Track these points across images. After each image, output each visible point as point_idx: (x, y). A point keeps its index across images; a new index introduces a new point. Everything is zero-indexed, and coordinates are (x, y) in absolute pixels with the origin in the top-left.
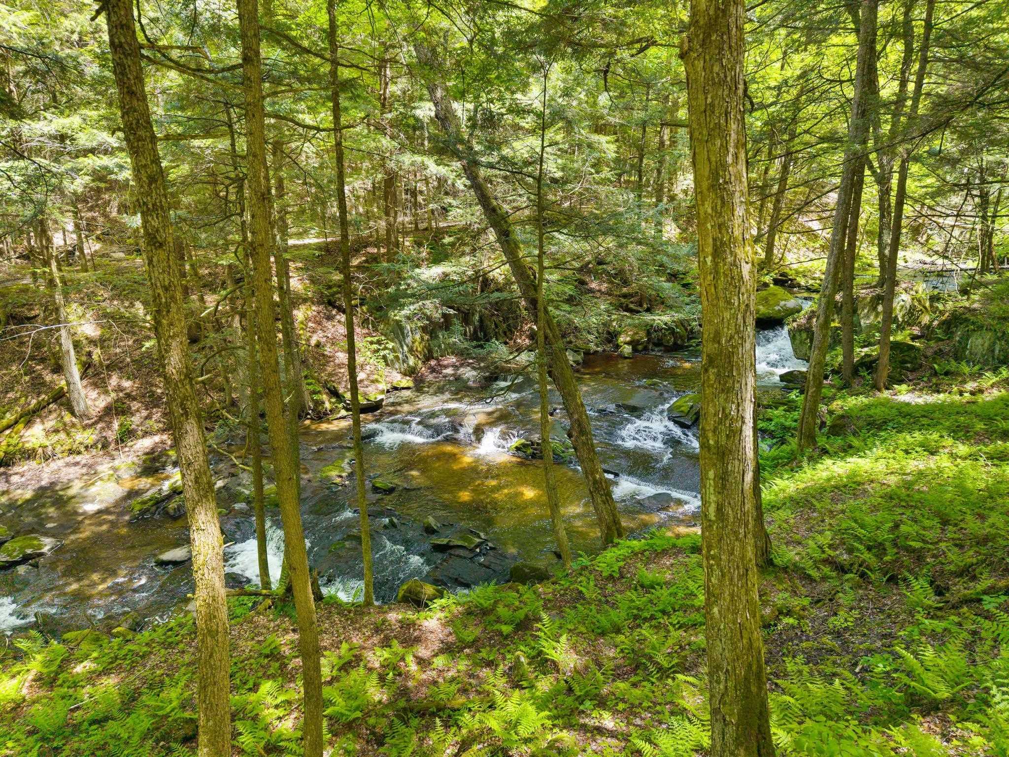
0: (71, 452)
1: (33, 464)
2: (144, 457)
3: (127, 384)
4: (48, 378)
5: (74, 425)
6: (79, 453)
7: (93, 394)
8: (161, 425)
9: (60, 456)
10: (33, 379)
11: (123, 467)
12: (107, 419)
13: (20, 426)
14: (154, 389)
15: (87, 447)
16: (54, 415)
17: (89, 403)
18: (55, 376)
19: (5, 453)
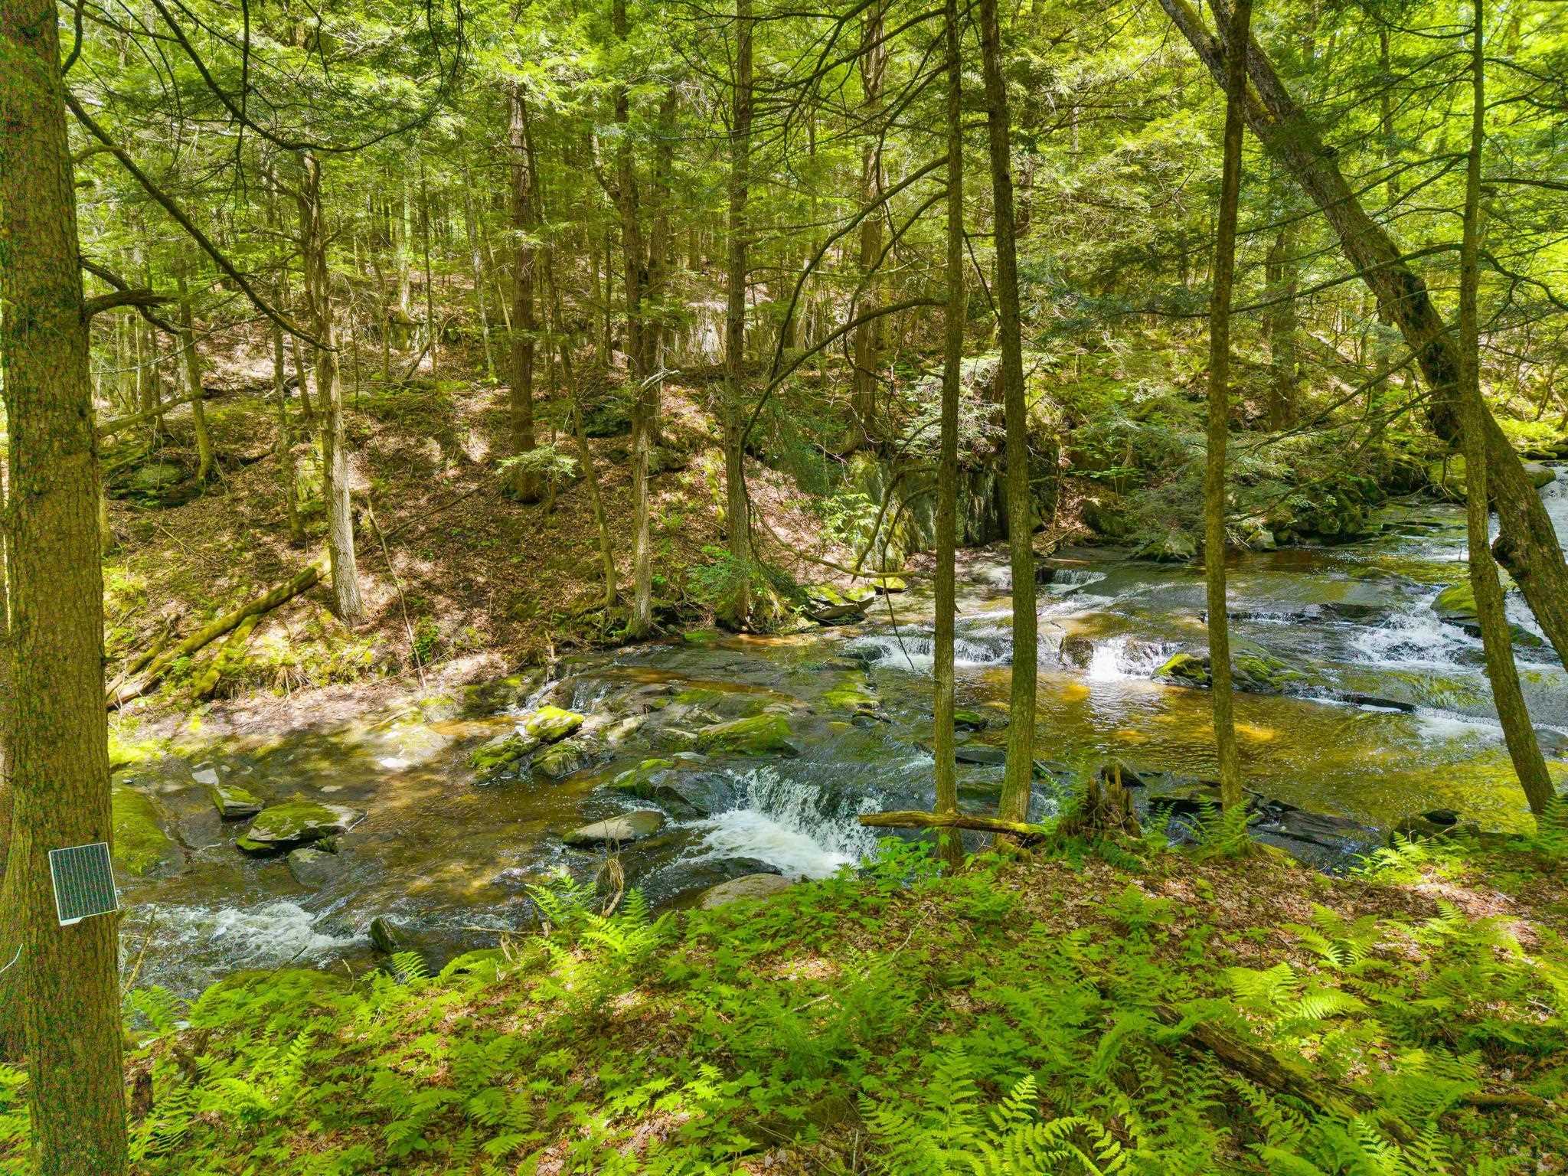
0: (334, 677)
1: (269, 696)
2: (466, 688)
3: (425, 567)
4: (286, 555)
5: (337, 632)
6: (348, 680)
7: (367, 582)
8: (488, 637)
9: (316, 683)
10: (258, 557)
11: (432, 704)
12: (393, 623)
13: (245, 629)
14: (472, 575)
15: (361, 670)
16: (303, 613)
17: (364, 596)
18: (296, 553)
19: (222, 673)
